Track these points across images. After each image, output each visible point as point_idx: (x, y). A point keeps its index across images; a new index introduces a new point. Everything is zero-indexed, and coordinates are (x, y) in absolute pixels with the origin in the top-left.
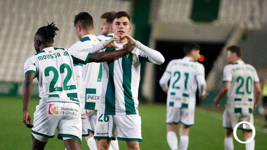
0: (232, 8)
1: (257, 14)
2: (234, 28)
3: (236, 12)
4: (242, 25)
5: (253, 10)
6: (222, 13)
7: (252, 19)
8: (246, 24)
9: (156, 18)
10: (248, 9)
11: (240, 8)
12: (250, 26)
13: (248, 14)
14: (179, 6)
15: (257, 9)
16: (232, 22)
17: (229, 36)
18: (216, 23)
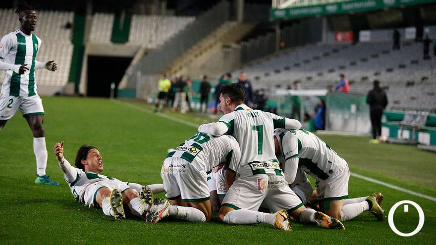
0: (137, 34)
1: (154, 38)
2: (139, 48)
3: (140, 37)
4: (144, 46)
5: (151, 36)
7: (151, 42)
8: (147, 44)
9: (87, 41)
10: (148, 35)
11: (143, 35)
12: (150, 46)
13: (148, 37)
14: (103, 33)
15: (154, 35)
16: (138, 44)
17: (136, 53)
18: (128, 44)
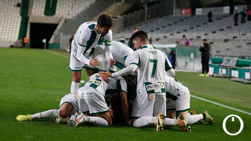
1: (70, 13)
2: (62, 18)
3: (62, 11)
4: (65, 17)
5: (69, 11)
6: (57, 12)
7: (68, 14)
8: (66, 16)
9: (30, 14)
10: (67, 11)
11: (64, 10)
12: (68, 17)
13: (67, 13)
14: (40, 9)
15: (71, 11)
16: (61, 16)
17: (60, 22)
18: (54, 16)
